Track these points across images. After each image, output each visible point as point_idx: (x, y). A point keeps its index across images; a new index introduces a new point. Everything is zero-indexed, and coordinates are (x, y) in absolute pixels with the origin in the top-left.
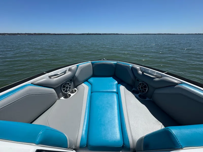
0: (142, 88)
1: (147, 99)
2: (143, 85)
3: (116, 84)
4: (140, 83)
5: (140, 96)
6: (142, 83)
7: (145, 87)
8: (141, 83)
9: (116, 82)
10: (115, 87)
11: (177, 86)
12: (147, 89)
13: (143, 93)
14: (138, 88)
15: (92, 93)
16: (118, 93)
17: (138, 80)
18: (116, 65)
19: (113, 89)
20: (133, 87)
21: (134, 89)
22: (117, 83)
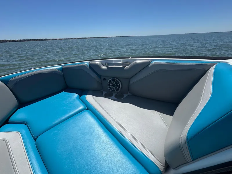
0: (114, 86)
1: (125, 96)
2: (114, 82)
3: (77, 98)
4: (109, 81)
5: (116, 96)
6: (113, 80)
7: (117, 83)
8: (111, 81)
9: (76, 95)
10: (78, 102)
11: (150, 65)
12: (120, 84)
13: (118, 91)
14: (109, 89)
15: (35, 139)
16: (88, 108)
17: (105, 79)
18: (63, 70)
19: (78, 107)
20: (102, 90)
21: (104, 93)
22: (78, 96)
